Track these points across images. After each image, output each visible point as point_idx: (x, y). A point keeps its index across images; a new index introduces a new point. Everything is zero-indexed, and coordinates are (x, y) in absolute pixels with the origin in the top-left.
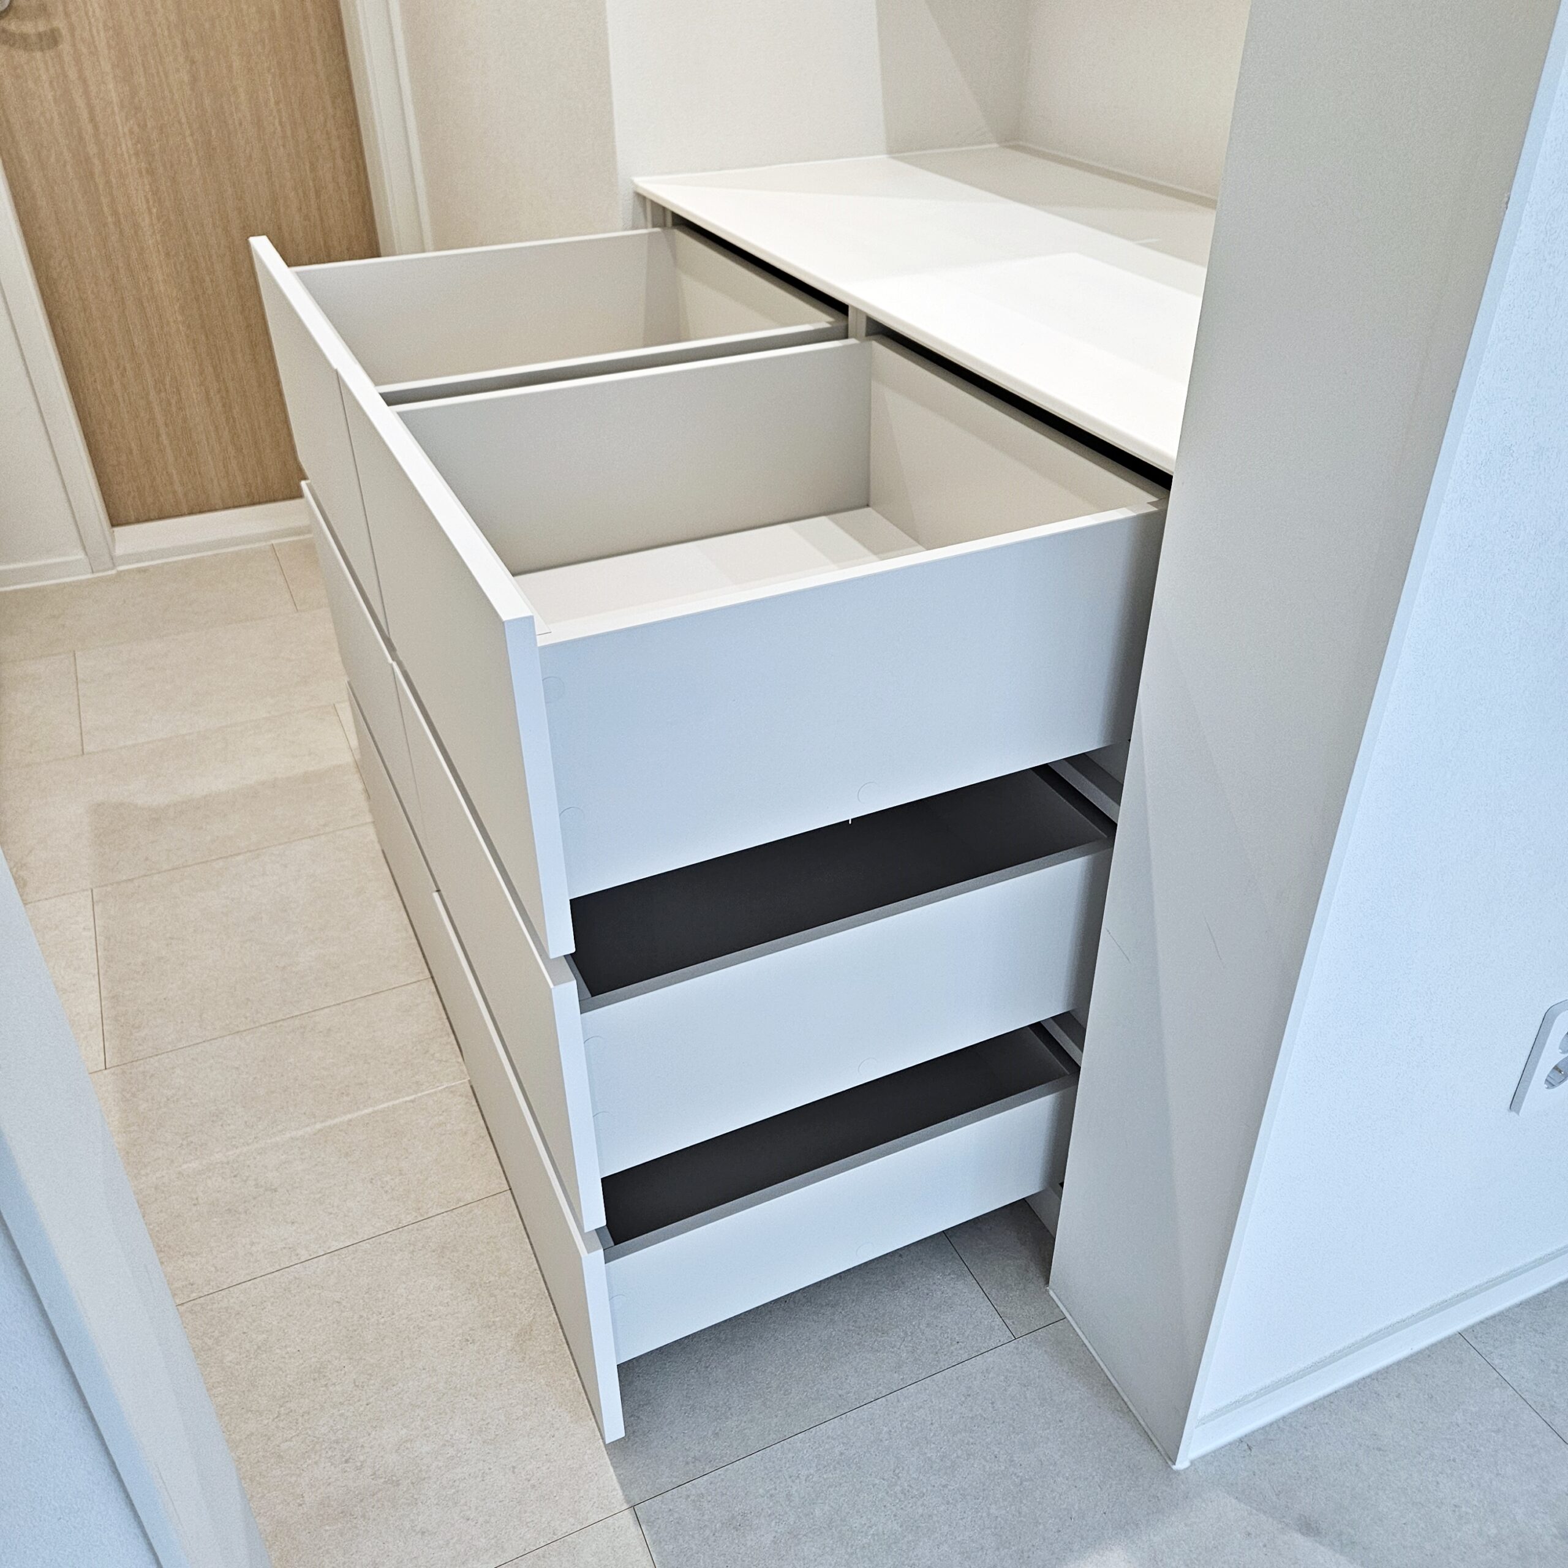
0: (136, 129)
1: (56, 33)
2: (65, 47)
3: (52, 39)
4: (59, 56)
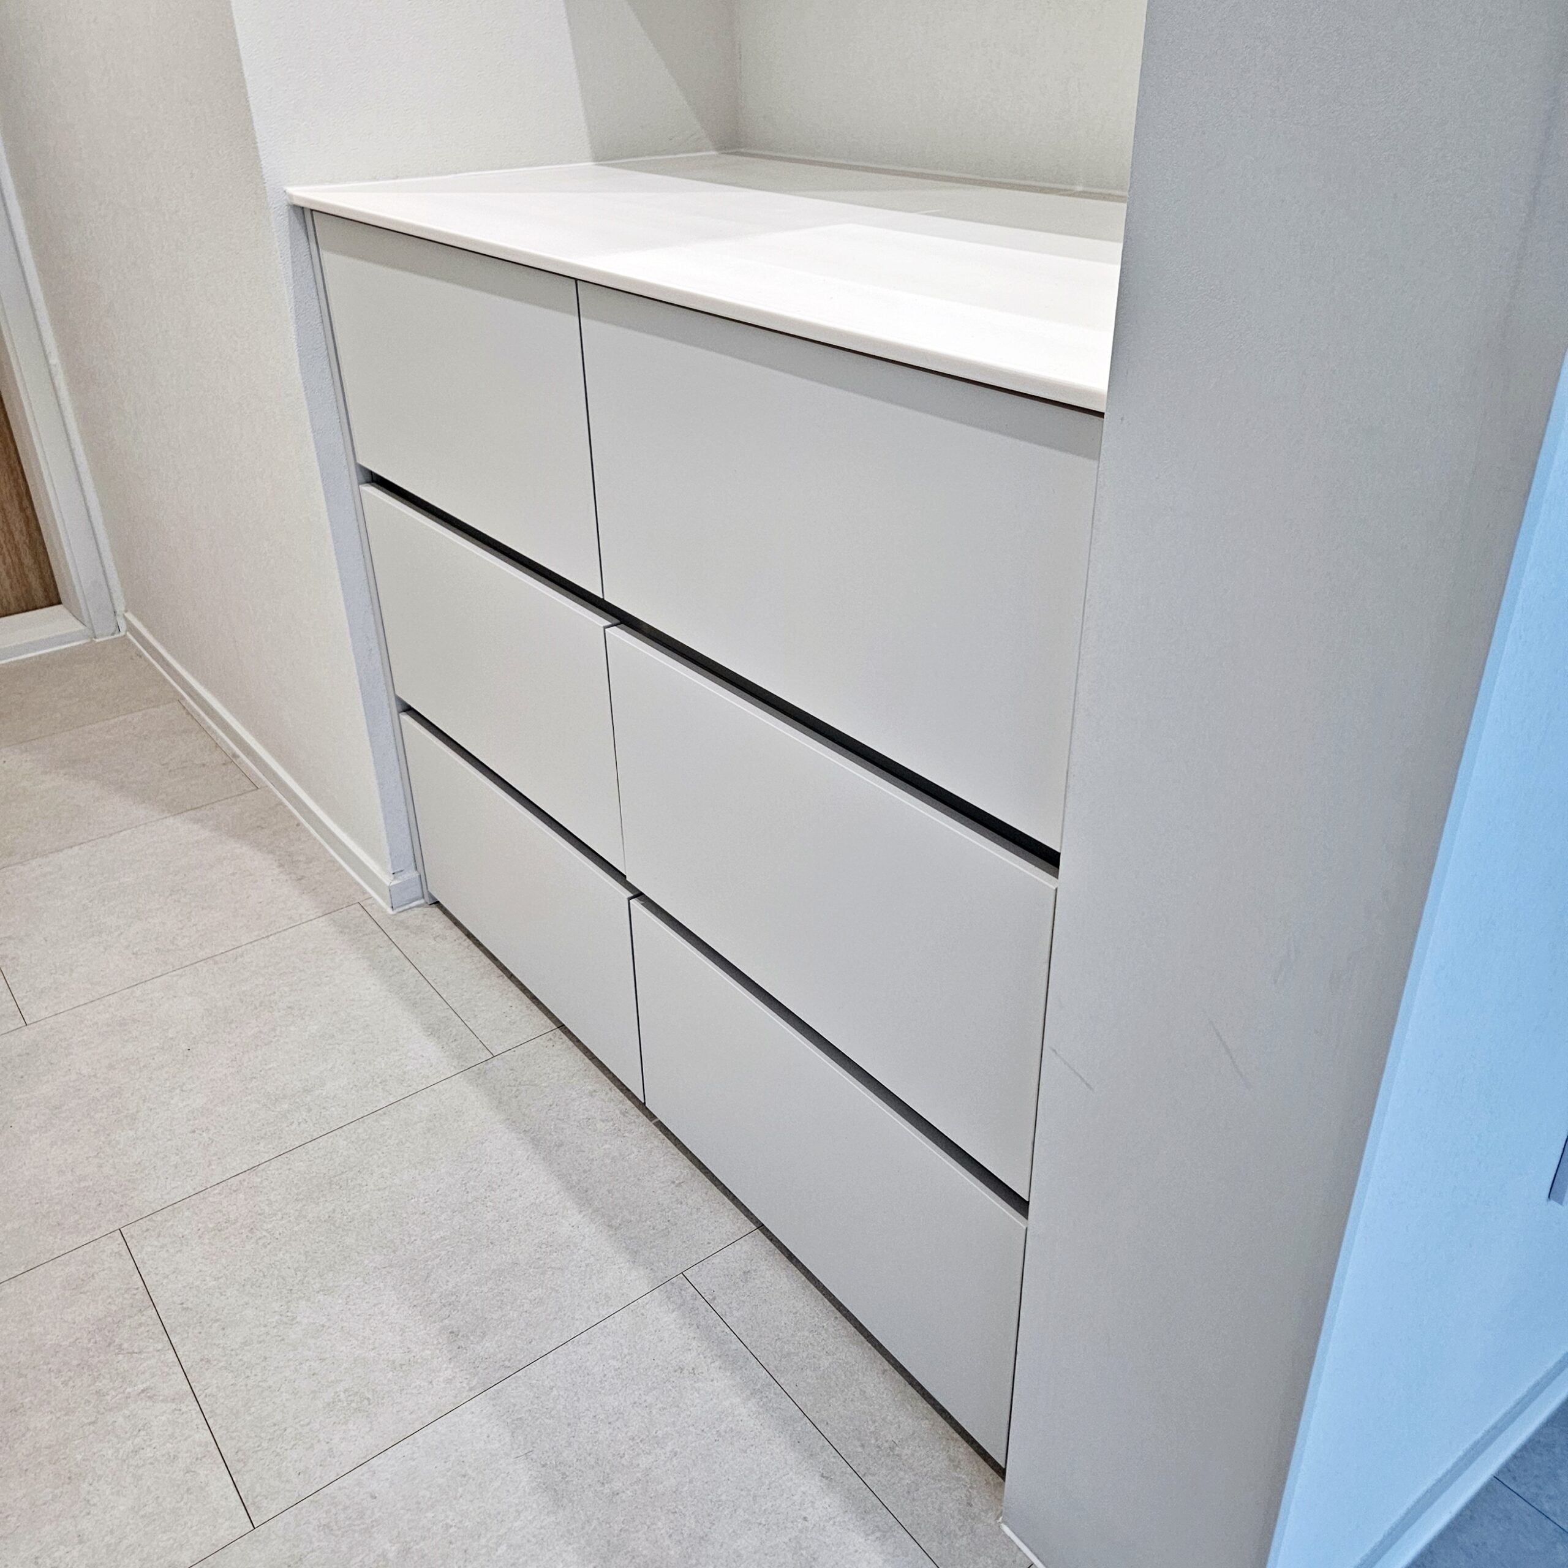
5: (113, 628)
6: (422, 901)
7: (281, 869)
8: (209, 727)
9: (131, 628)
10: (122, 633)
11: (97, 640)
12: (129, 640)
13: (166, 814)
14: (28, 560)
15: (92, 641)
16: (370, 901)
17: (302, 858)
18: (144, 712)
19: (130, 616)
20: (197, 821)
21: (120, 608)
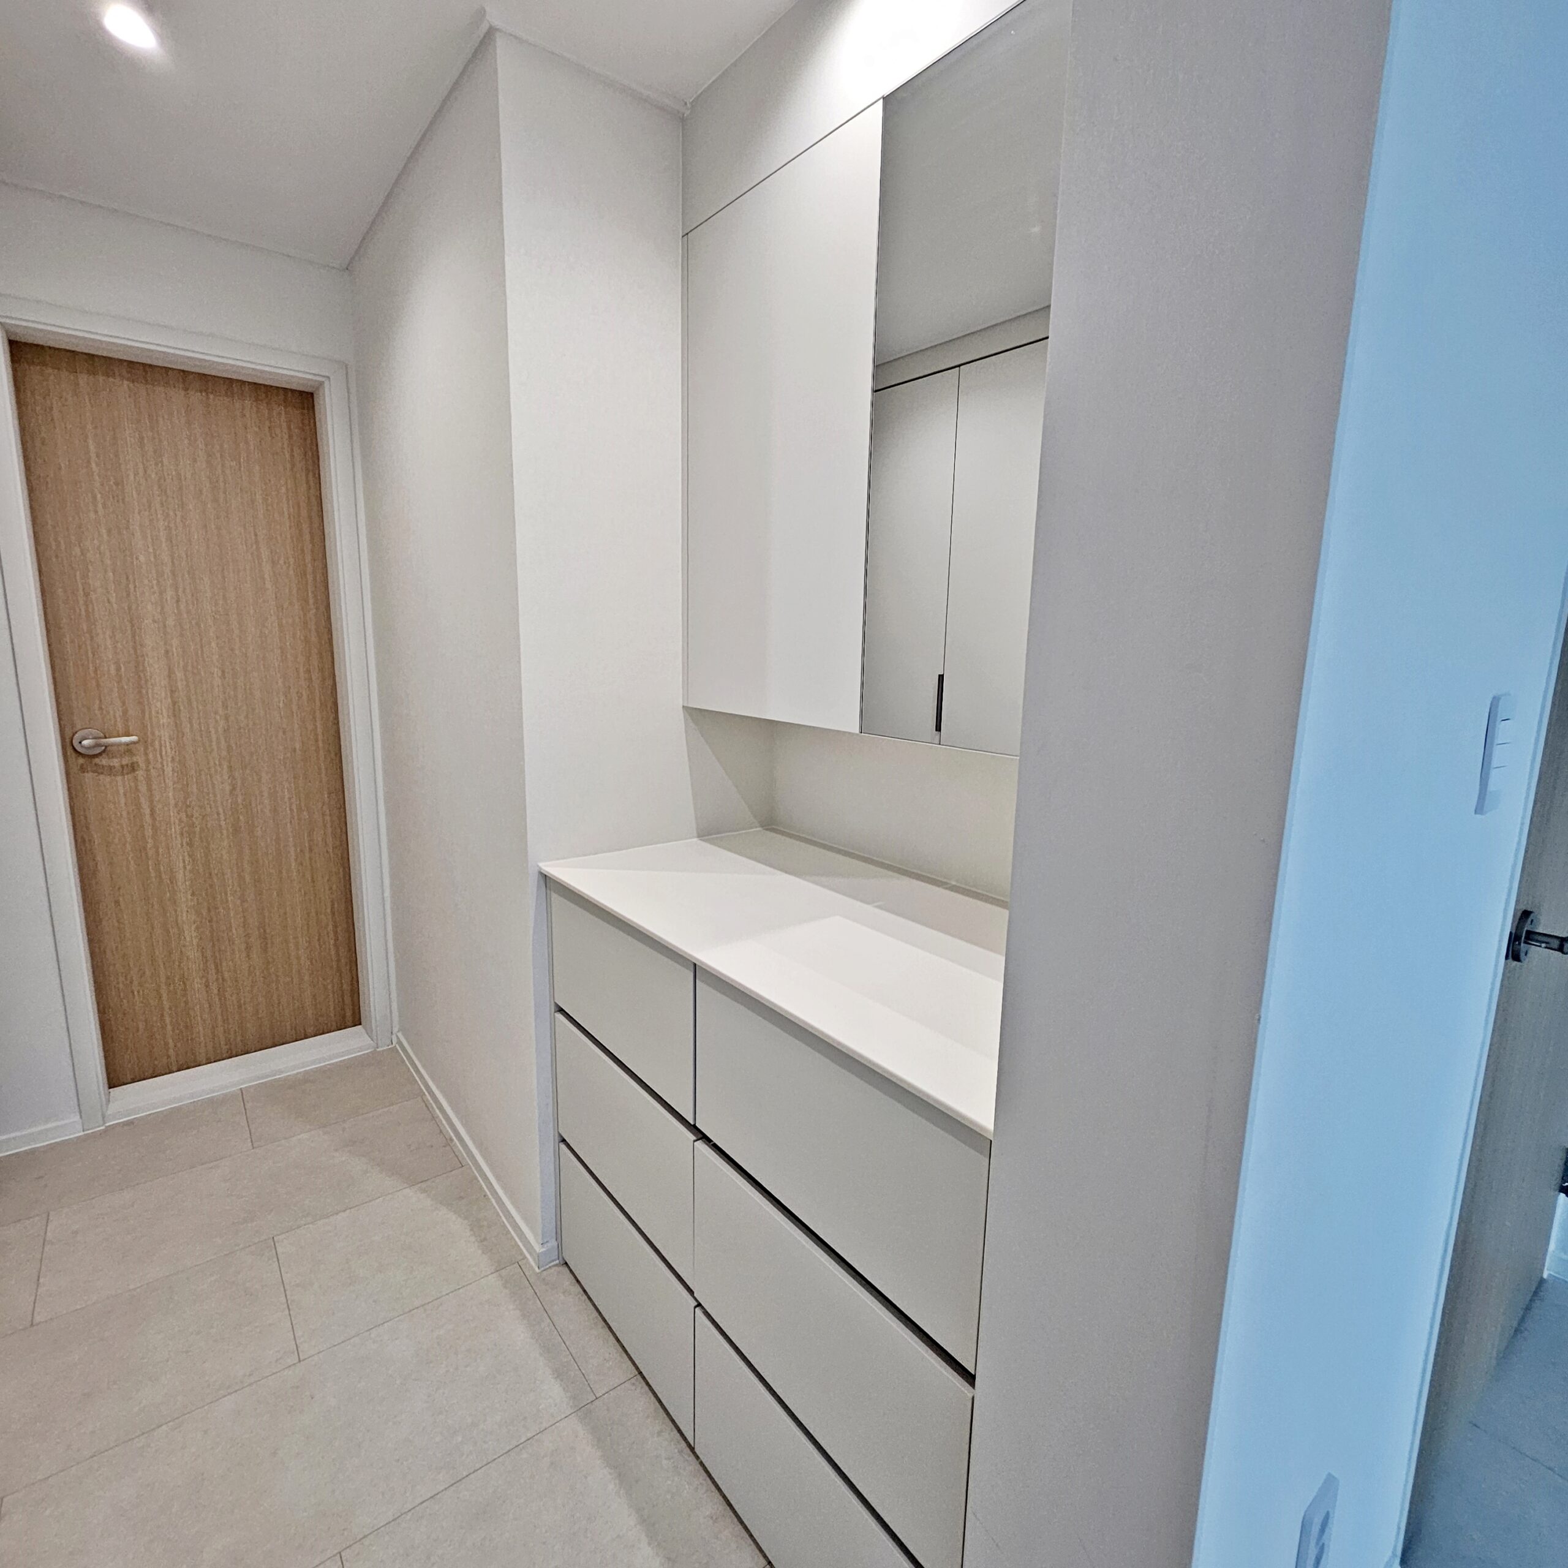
0: (184, 819)
1: (135, 765)
2: (140, 773)
3: (133, 768)
4: (136, 779)
5: (389, 1042)
6: (557, 1262)
7: (472, 1233)
8: (438, 1117)
9: (400, 1043)
10: (394, 1045)
11: (378, 1050)
12: (397, 1049)
13: (406, 1185)
14: (348, 999)
15: (375, 1050)
16: (524, 1261)
17: (485, 1223)
18: (399, 1105)
19: (400, 1035)
20: (424, 1191)
21: (395, 1030)
